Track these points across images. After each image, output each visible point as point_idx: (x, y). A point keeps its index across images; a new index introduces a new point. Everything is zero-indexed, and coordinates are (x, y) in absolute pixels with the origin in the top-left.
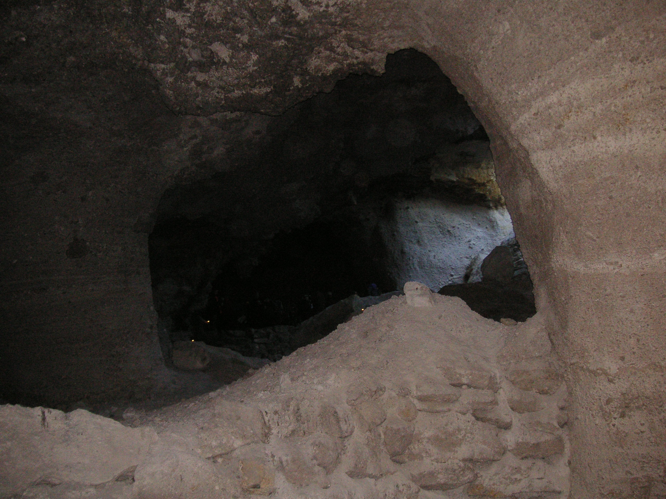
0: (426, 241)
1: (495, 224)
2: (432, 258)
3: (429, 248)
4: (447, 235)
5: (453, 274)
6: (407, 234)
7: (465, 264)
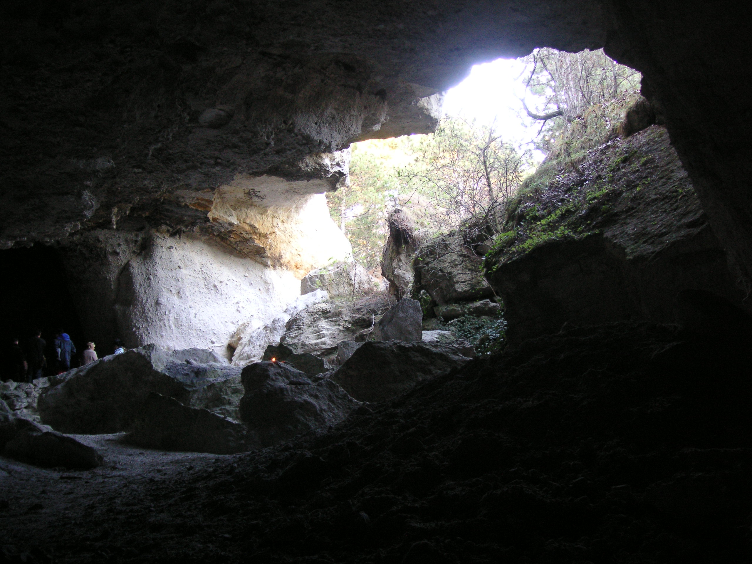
0: (188, 294)
1: (271, 287)
2: (192, 316)
3: (190, 304)
4: (212, 291)
5: (214, 340)
6: (166, 280)
7: (230, 331)
